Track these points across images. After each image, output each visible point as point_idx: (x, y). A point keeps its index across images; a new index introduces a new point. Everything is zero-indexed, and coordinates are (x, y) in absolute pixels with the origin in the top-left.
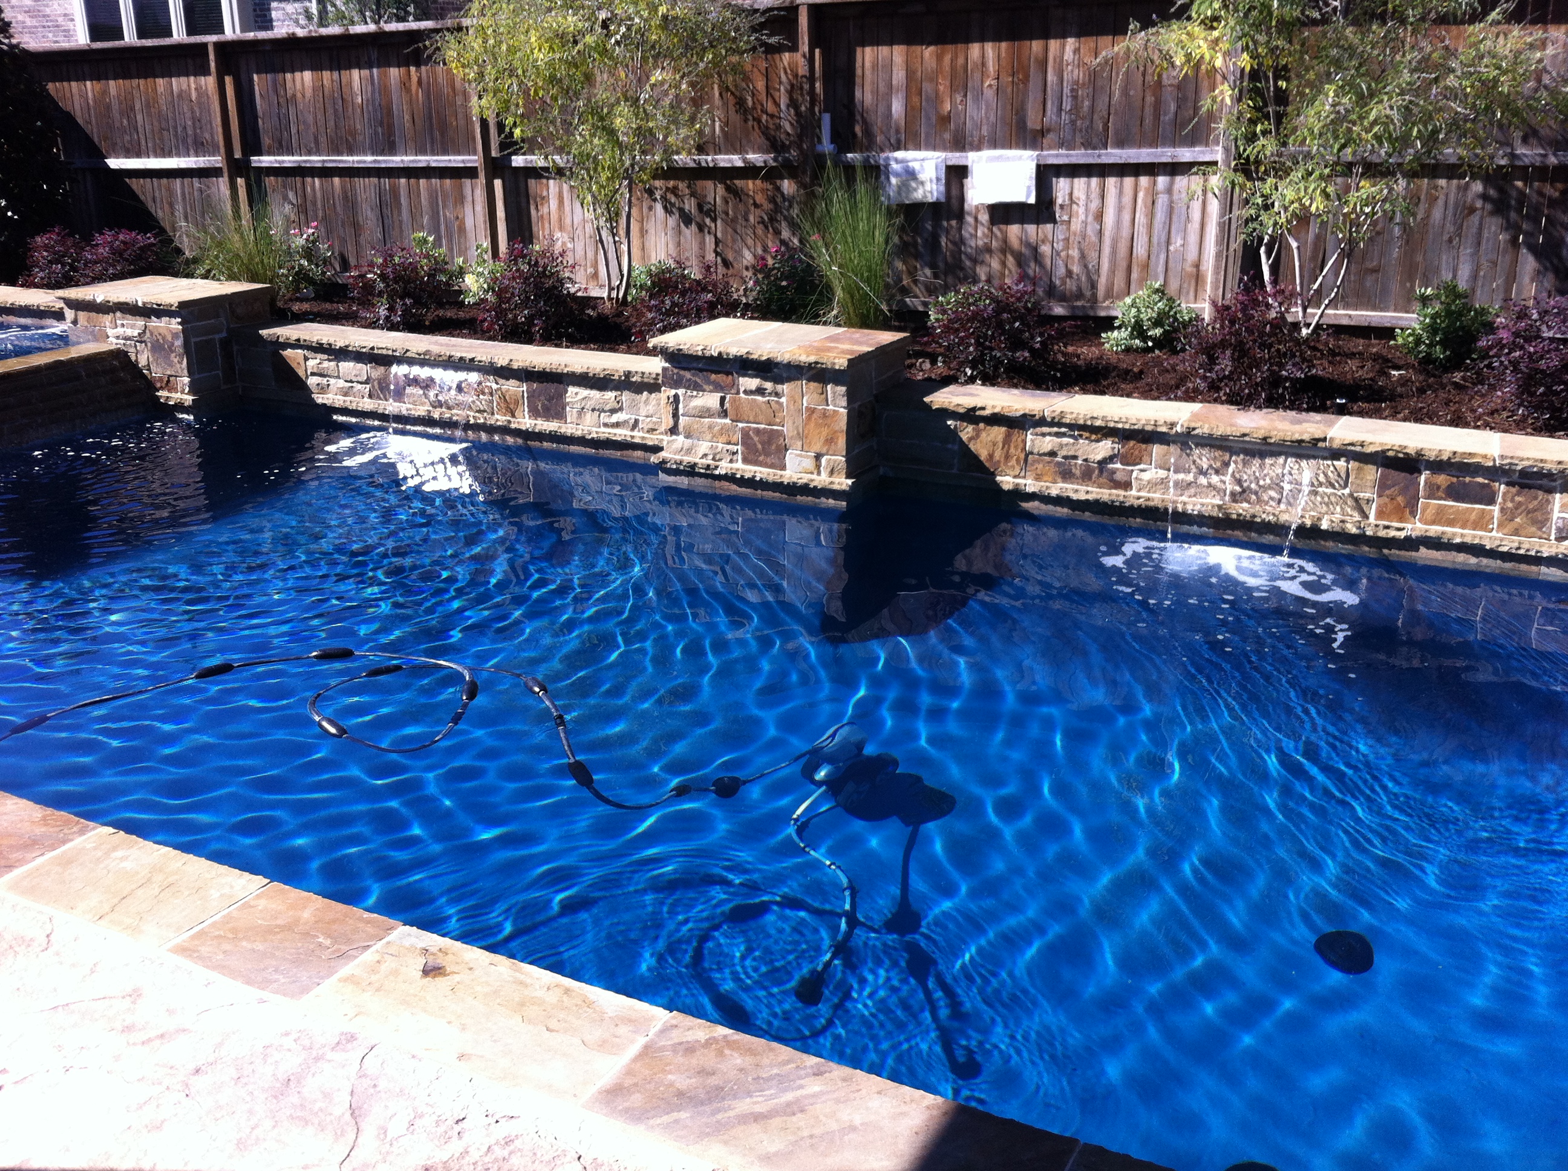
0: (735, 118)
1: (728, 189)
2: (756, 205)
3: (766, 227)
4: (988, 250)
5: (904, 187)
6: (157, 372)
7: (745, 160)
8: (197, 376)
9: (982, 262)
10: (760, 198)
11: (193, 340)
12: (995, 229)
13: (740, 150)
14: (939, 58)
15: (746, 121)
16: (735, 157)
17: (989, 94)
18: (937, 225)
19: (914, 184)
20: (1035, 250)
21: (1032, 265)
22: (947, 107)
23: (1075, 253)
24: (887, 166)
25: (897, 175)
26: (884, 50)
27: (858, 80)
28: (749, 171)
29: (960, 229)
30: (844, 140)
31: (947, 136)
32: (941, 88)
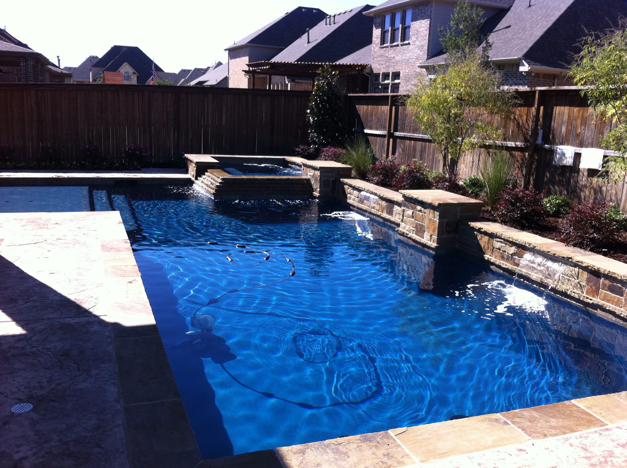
0: (516, 129)
1: (511, 154)
2: (517, 161)
3: (519, 169)
4: (585, 186)
5: (561, 159)
6: (314, 187)
7: (515, 145)
8: (322, 189)
9: (583, 191)
10: (519, 159)
11: (323, 179)
12: (589, 179)
13: (515, 141)
14: (579, 112)
15: (519, 130)
16: (513, 143)
17: (593, 126)
18: (570, 175)
19: (563, 158)
20: (601, 188)
21: (599, 194)
22: (579, 131)
23: (614, 192)
24: (556, 150)
25: (559, 154)
26: (562, 108)
27: (553, 119)
28: (516, 148)
29: (577, 177)
30: (546, 140)
31: (578, 141)
32: (578, 123)
